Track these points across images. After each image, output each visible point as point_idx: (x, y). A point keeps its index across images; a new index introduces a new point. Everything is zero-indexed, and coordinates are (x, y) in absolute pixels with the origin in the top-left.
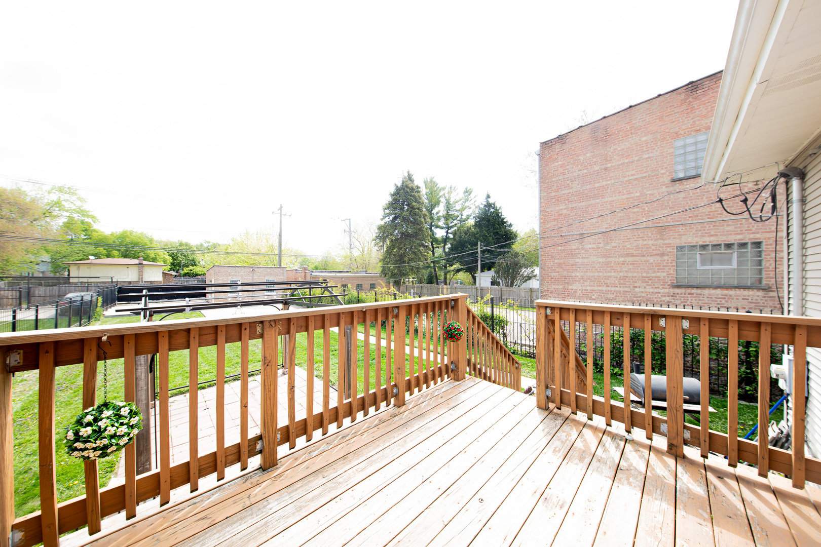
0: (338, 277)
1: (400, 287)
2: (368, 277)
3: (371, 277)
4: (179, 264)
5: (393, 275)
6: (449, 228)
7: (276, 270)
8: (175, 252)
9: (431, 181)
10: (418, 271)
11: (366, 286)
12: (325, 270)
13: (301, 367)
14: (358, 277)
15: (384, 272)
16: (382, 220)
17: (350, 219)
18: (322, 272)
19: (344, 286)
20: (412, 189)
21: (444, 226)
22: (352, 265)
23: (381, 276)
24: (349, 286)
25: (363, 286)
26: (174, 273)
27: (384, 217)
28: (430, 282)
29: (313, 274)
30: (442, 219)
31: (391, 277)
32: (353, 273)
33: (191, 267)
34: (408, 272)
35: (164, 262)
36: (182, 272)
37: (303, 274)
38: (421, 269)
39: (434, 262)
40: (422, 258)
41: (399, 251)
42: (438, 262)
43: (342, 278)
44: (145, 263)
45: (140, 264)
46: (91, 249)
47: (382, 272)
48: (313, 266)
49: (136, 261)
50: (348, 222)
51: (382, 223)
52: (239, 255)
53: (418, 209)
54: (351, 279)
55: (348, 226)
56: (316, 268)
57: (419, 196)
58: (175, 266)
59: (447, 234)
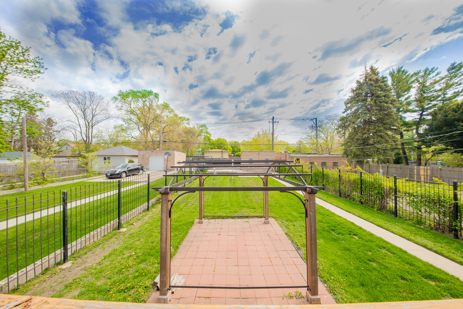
0: (308, 157)
1: (363, 166)
2: (331, 157)
3: (334, 157)
4: (235, 151)
5: (356, 156)
6: (423, 110)
7: (270, 153)
8: (233, 146)
9: (399, 71)
10: (384, 153)
11: (330, 163)
12: (299, 152)
13: (276, 220)
14: (323, 157)
15: (346, 154)
16: (344, 113)
17: (316, 118)
18: (297, 154)
19: (312, 163)
20: (377, 81)
21: (417, 109)
22: (318, 149)
23: (343, 157)
24: (316, 163)
25: (327, 164)
26: (233, 155)
27: (346, 110)
28: (397, 161)
29: (291, 155)
30: (415, 103)
31: (353, 157)
32: (319, 155)
33: (239, 152)
34: (373, 154)
35: (230, 150)
36: (236, 154)
37: (285, 155)
38: (388, 150)
39: (403, 144)
40: (389, 140)
41: (363, 136)
42: (408, 143)
43: (310, 158)
44: (223, 151)
45: (222, 151)
46: (210, 146)
47: (344, 153)
48: (291, 151)
49: (221, 150)
50: (314, 121)
51: (345, 115)
52: (255, 146)
53: (385, 96)
54: (318, 158)
55: (315, 123)
56: (294, 151)
57: (385, 85)
58: (234, 152)
59: (421, 117)
